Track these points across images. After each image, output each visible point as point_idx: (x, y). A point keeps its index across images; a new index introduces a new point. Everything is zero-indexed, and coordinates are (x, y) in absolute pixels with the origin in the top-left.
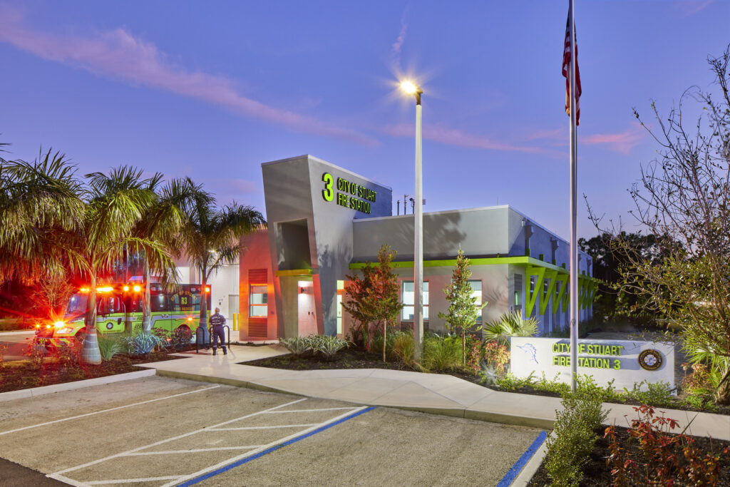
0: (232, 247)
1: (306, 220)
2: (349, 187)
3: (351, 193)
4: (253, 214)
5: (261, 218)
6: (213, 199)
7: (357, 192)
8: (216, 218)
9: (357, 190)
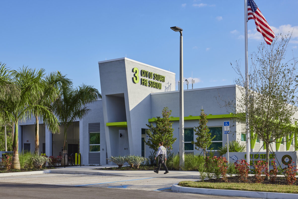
0: (81, 110)
1: (123, 94)
2: (148, 74)
3: (149, 78)
4: (93, 90)
5: (97, 92)
6: (71, 82)
7: (153, 77)
8: (72, 92)
9: (153, 75)
